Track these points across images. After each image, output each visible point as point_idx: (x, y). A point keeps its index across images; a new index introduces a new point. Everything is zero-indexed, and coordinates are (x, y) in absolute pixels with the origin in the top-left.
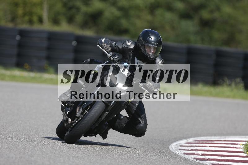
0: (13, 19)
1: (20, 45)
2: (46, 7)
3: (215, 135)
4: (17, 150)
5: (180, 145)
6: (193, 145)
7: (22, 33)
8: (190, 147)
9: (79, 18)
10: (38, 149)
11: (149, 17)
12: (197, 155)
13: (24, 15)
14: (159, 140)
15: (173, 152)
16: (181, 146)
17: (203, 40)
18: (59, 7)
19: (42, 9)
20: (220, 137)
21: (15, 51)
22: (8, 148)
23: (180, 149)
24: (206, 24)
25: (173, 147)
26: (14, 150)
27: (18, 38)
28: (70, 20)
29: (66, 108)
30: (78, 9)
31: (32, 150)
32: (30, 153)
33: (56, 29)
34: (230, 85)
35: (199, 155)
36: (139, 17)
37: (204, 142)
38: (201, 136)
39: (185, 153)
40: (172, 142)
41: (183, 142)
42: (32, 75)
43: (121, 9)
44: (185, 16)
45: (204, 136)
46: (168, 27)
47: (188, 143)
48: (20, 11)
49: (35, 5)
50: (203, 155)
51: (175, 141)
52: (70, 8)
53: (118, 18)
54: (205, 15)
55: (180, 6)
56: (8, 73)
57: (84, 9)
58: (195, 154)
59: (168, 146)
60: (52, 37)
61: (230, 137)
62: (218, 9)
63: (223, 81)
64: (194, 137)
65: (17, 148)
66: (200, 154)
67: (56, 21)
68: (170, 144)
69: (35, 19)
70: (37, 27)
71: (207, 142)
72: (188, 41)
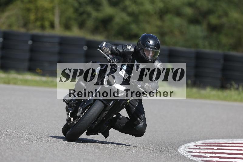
0: (25, 25)
1: (32, 50)
2: (57, 12)
3: (223, 138)
4: (29, 153)
5: (189, 147)
6: (201, 147)
7: (34, 38)
8: (198, 150)
9: (90, 23)
10: (50, 152)
11: (159, 23)
12: (205, 157)
13: (37, 20)
14: (168, 142)
15: (181, 155)
16: (189, 149)
17: (211, 45)
18: (70, 12)
19: (53, 14)
20: (227, 140)
21: (27, 56)
22: (20, 150)
23: (189, 152)
24: (214, 29)
25: (182, 149)
26: (26, 152)
27: (30, 42)
28: (82, 25)
29: (69, 108)
30: (89, 15)
31: (43, 152)
32: (42, 155)
33: (68, 34)
34: (237, 89)
35: (207, 157)
36: (148, 22)
37: (212, 145)
38: (209, 139)
39: (193, 156)
40: (181, 145)
41: (191, 145)
42: (44, 79)
43: (131, 14)
44: (194, 21)
45: (212, 139)
46: (177, 32)
47: (197, 146)
48: (32, 17)
49: (47, 10)
50: (211, 157)
51: (183, 144)
52: (81, 14)
53: (129, 23)
54: (213, 20)
55: (189, 11)
56: (20, 77)
57: (94, 14)
58: (203, 156)
59: (177, 148)
60: (63, 42)
61: (237, 140)
62: (226, 14)
63: (231, 85)
64: (202, 140)
65: (28, 151)
66: (209, 156)
67: (67, 27)
68: (179, 147)
69: (47, 24)
70: (48, 32)
71: (215, 144)
72: (196, 45)
